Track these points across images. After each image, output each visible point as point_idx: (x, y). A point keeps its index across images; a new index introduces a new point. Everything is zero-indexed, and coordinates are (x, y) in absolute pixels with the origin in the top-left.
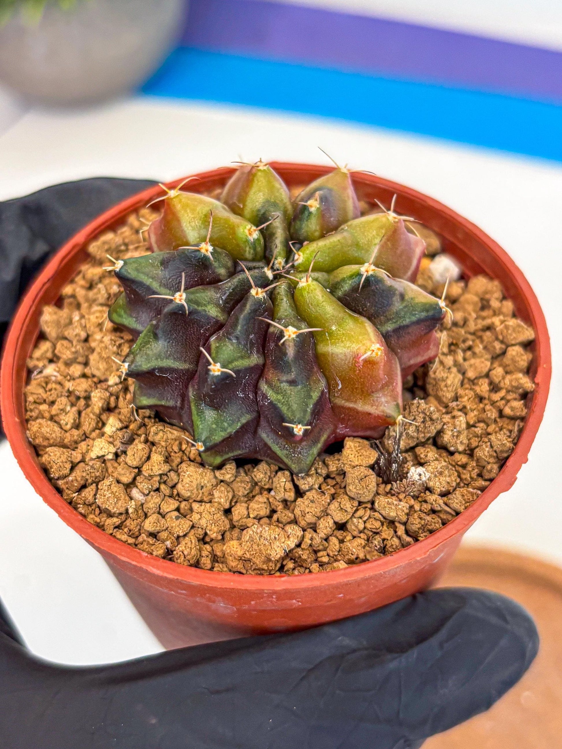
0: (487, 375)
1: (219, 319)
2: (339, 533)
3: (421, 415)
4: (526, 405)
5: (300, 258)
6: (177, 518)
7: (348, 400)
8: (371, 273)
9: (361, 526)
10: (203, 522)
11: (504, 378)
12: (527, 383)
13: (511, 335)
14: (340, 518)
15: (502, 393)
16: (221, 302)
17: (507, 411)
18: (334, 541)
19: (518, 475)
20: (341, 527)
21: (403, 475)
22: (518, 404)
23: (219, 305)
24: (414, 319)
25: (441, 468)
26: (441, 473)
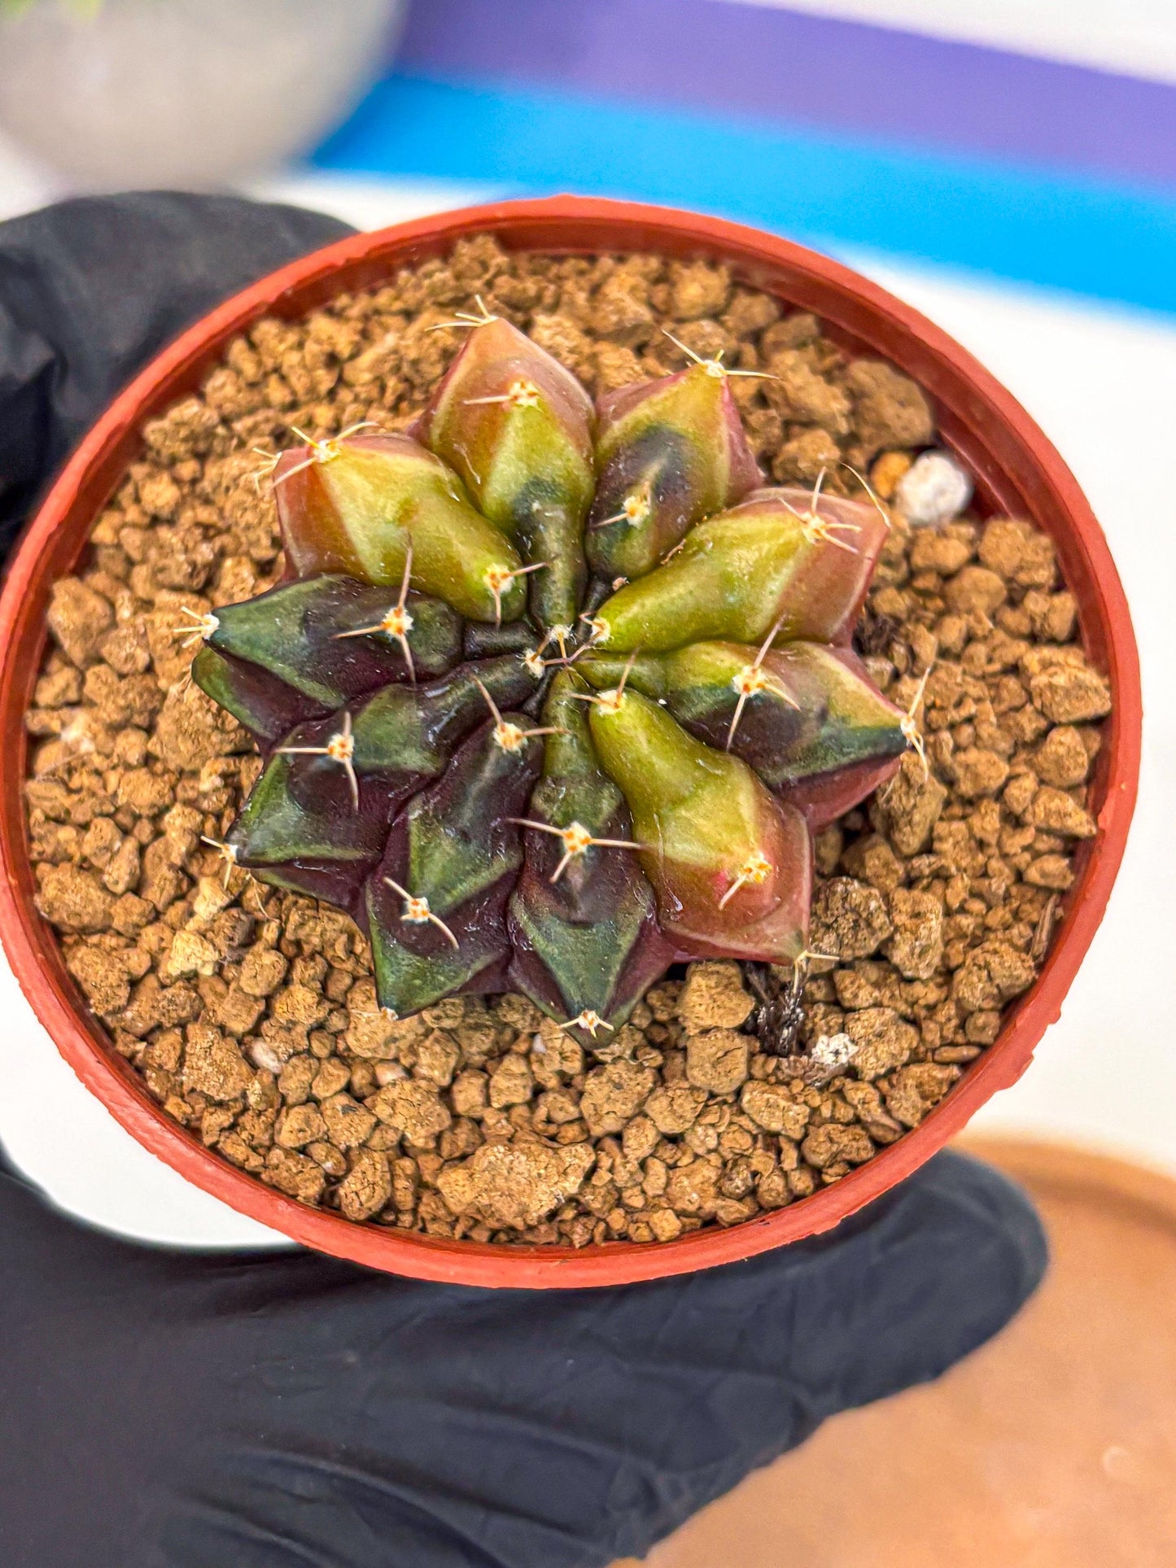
0: (1000, 795)
1: (426, 772)
2: (668, 1152)
3: (851, 917)
4: (1073, 868)
5: (604, 629)
6: (346, 1110)
7: (694, 930)
8: (754, 691)
9: (712, 1143)
10: (398, 1122)
11: (1034, 799)
12: (1080, 823)
13: (1059, 705)
14: (670, 1126)
15: (1027, 836)
16: (431, 738)
17: (1033, 875)
18: (657, 1168)
19: (1036, 1052)
20: (674, 1139)
21: (803, 1044)
22: (1056, 866)
23: (428, 744)
24: (845, 760)
25: (883, 1024)
26: (880, 1035)
